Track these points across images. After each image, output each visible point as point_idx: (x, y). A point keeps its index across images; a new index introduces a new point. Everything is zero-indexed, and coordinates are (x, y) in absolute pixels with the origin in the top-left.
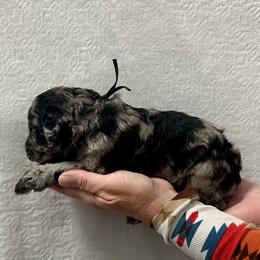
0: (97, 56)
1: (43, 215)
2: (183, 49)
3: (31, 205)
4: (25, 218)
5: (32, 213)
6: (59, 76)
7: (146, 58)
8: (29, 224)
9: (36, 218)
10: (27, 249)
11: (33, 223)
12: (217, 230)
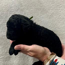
0: (17, 10)
2: (43, 8)
7: (32, 11)
9: (1, 58)
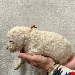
1: (7, 58)
3: (3, 55)
4: (1, 59)
5: (3, 58)
6: (11, 14)
7: (39, 8)
8: (3, 61)
9: (5, 59)
10: (2, 69)
11: (4, 61)
12: (68, 74)
